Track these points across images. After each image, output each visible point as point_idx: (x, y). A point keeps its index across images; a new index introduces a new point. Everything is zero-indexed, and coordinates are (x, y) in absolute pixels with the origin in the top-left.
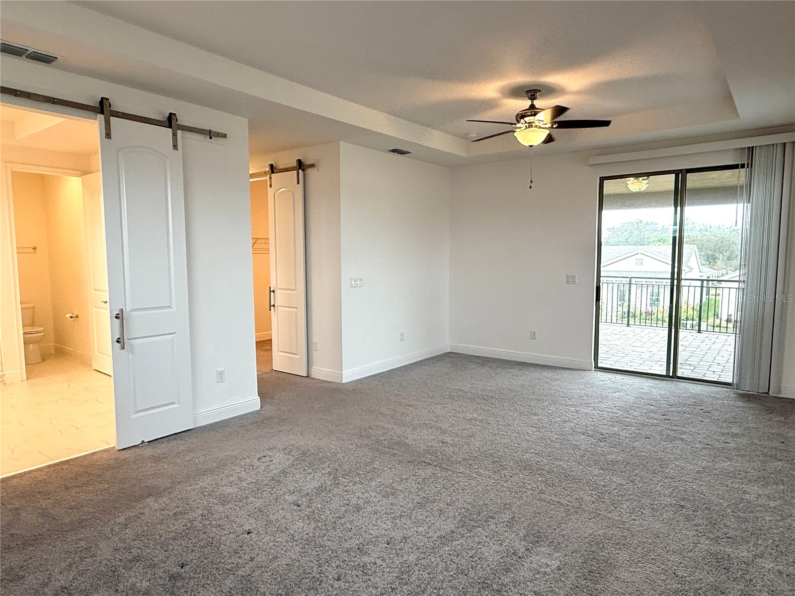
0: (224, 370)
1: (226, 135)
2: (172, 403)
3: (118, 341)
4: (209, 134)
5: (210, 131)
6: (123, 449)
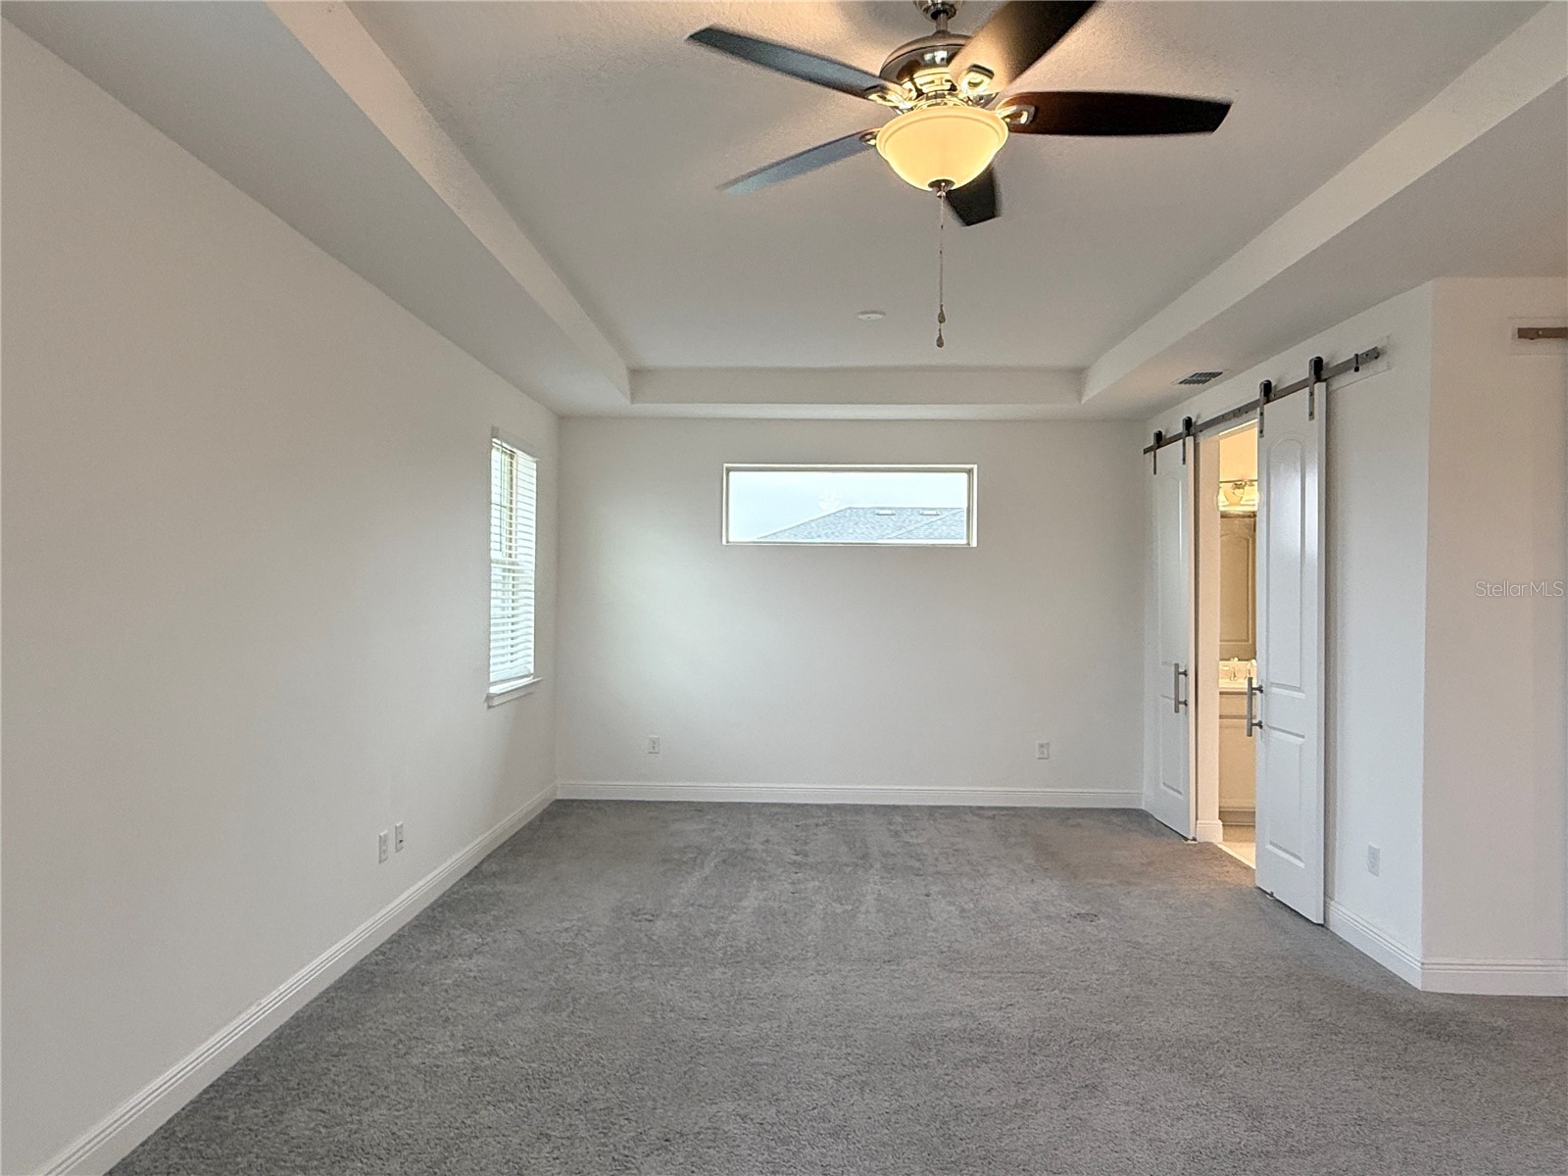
0: (1378, 850)
1: (1375, 349)
2: (1299, 858)
3: (1260, 725)
4: (1357, 363)
5: (1357, 355)
6: (1258, 888)
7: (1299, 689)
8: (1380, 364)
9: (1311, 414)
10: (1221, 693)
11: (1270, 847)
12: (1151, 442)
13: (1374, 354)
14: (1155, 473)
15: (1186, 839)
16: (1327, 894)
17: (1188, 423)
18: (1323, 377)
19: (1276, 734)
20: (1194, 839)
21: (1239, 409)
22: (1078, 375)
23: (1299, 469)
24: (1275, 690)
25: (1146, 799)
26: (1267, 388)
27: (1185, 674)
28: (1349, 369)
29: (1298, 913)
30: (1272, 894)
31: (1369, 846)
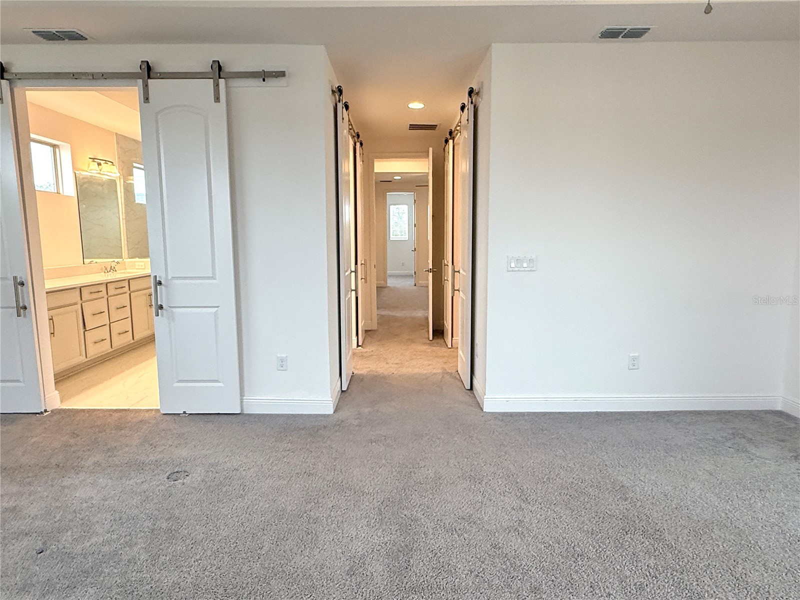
0: (285, 356)
1: (285, 72)
2: (217, 381)
3: (161, 308)
4: (264, 76)
5: (264, 71)
6: (164, 414)
7: (212, 278)
8: (281, 81)
9: (217, 99)
10: (47, 293)
11: (177, 385)
13: (282, 74)
15: (42, 413)
16: (242, 395)
18: (224, 76)
19: (174, 310)
21: (103, 74)
24: (176, 281)
26: (147, 66)
28: (257, 77)
29: (219, 414)
30: (185, 412)
31: (278, 357)
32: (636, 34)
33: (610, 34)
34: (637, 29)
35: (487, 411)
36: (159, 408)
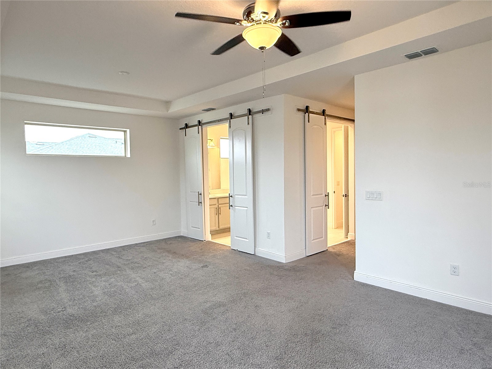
0: (270, 233)
1: (269, 109)
2: (247, 239)
3: (232, 206)
4: (263, 111)
5: (263, 110)
6: (232, 249)
7: (246, 195)
8: (269, 113)
9: (248, 123)
10: (210, 199)
11: (236, 238)
12: (184, 126)
13: (268, 110)
14: (186, 136)
15: (203, 241)
16: (255, 247)
17: (199, 122)
18: (251, 114)
19: (236, 207)
20: (205, 241)
21: (220, 120)
22: (167, 104)
23: (244, 138)
24: (236, 196)
25: (183, 232)
26: (231, 115)
27: (201, 194)
28: (260, 112)
29: (247, 253)
30: (237, 250)
31: (267, 232)
32: (433, 51)
33: (411, 57)
34: (428, 49)
35: (356, 280)
36: (230, 246)
